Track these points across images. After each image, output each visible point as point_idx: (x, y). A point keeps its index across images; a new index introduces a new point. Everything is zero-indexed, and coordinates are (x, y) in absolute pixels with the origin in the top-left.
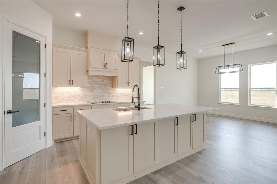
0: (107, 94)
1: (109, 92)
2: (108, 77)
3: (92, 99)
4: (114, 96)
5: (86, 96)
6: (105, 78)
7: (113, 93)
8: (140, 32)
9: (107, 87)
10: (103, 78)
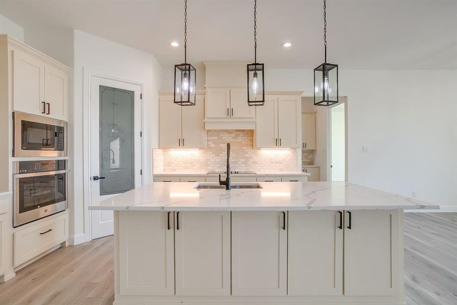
0: (244, 160)
1: (246, 155)
2: (244, 130)
3: (218, 167)
4: (255, 163)
5: (209, 163)
6: (239, 133)
7: (253, 158)
8: (284, 43)
9: (244, 148)
10: (236, 133)
